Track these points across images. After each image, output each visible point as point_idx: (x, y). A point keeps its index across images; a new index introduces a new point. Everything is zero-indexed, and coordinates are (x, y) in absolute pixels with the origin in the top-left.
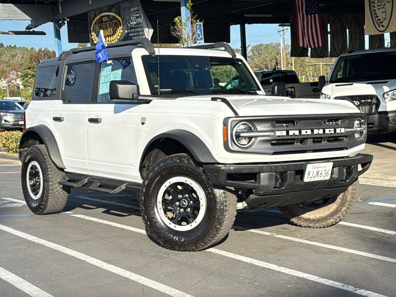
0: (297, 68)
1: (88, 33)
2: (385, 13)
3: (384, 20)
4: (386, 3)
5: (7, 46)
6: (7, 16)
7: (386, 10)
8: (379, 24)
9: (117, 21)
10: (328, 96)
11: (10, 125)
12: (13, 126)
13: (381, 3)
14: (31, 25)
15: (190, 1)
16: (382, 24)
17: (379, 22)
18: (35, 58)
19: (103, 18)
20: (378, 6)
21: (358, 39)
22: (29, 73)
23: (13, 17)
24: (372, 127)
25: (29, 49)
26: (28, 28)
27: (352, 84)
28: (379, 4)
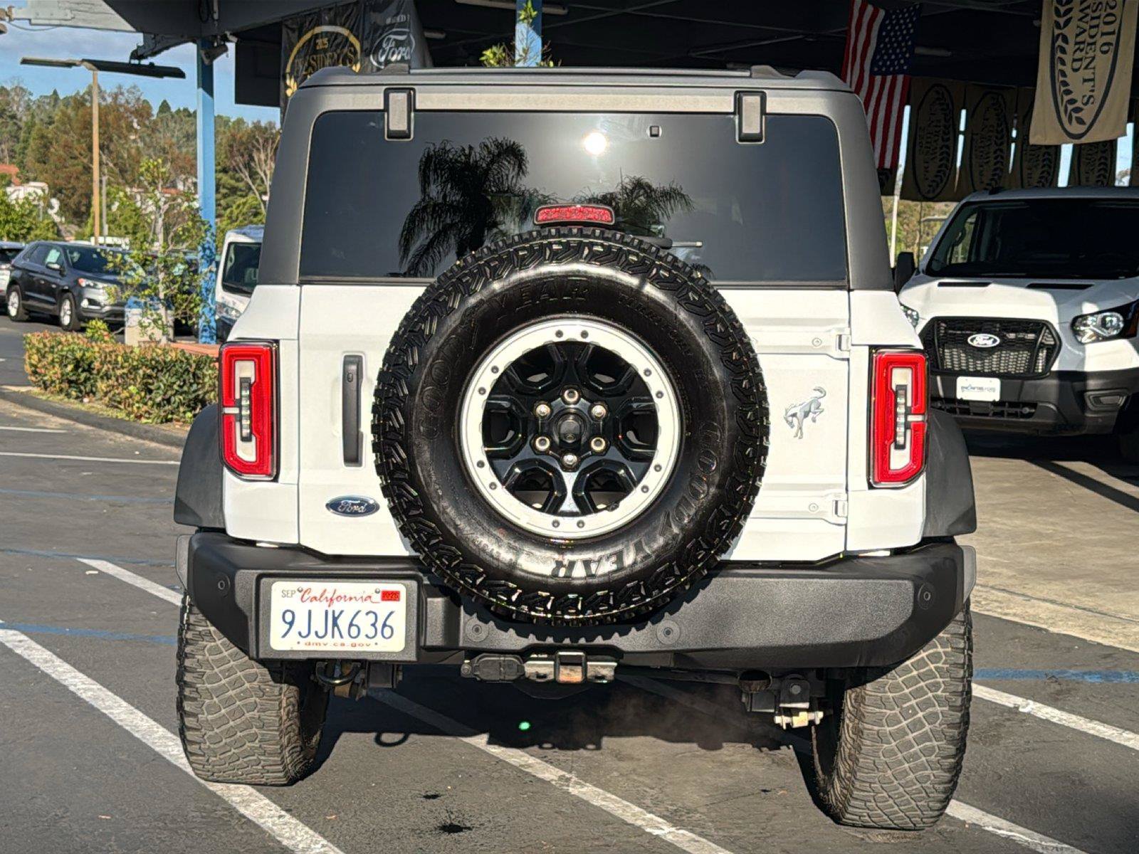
0: (911, 225)
1: (279, 78)
2: (1092, 83)
3: (1086, 104)
4: (1098, 53)
5: (179, 110)
6: (66, 15)
7: (1094, 73)
8: (1070, 114)
9: (350, 51)
10: (914, 313)
11: (102, 313)
12: (108, 316)
13: (1084, 52)
14: (144, 47)
15: (530, 4)
16: (1079, 115)
17: (1070, 107)
18: (240, 145)
19: (317, 41)
20: (1075, 60)
21: (1041, 158)
22: (222, 182)
23: (84, 20)
24: (1030, 415)
25: (232, 120)
26: (135, 55)
27: (985, 285)
28: (1078, 55)
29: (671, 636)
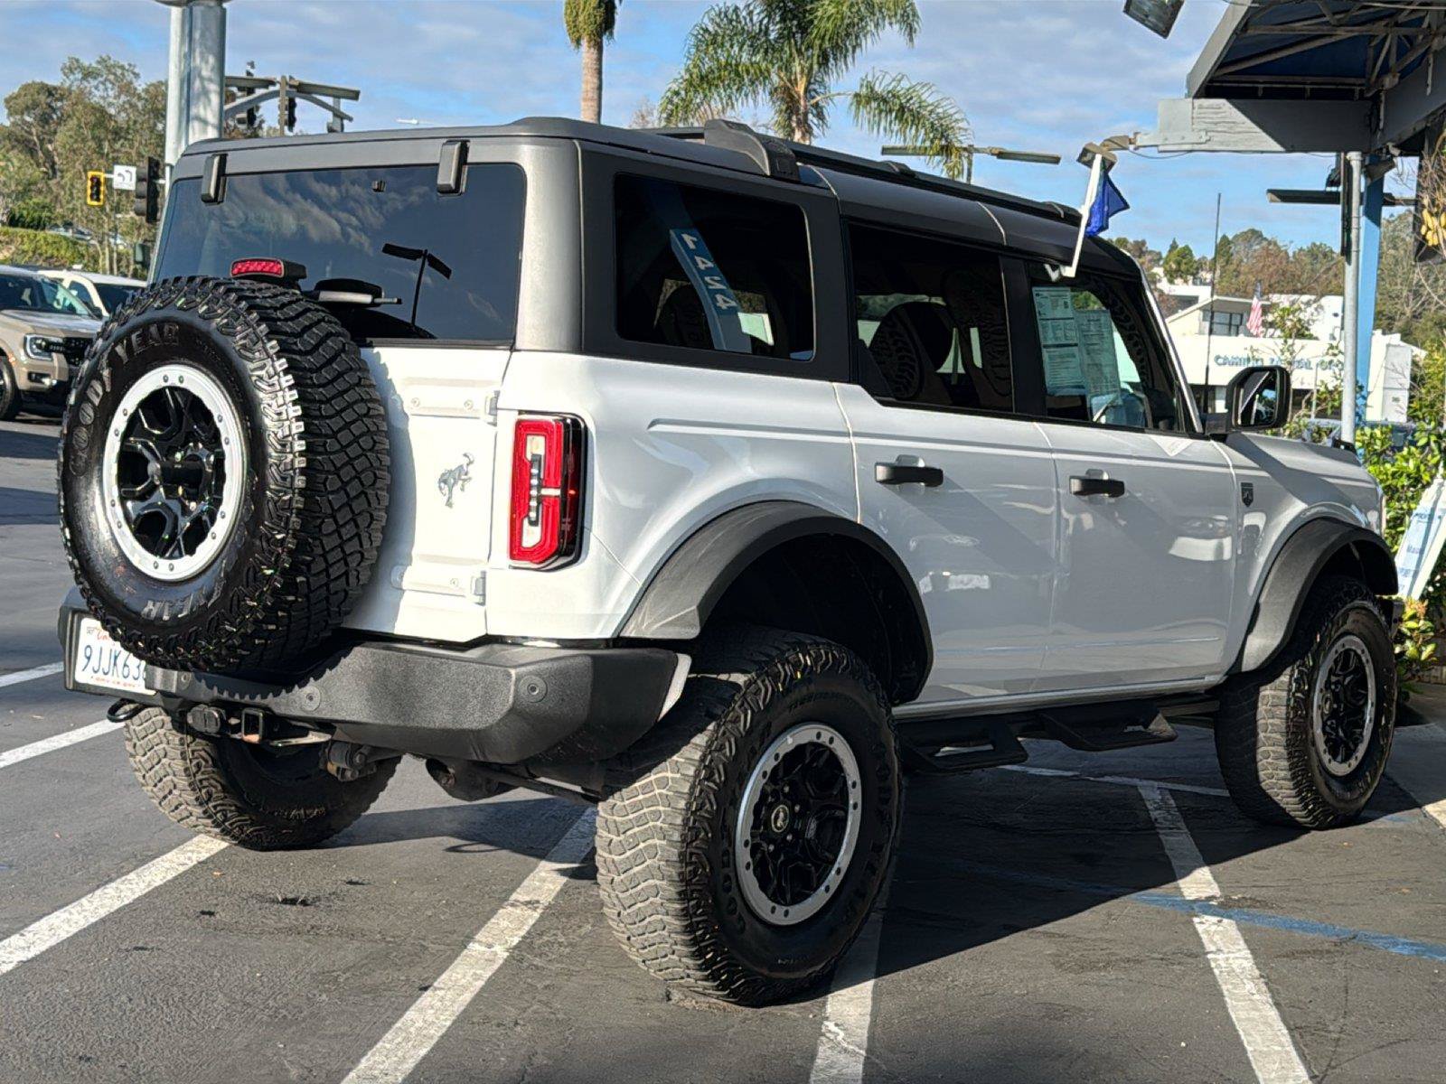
6: (1201, 138)
26: (1329, 181)
29: (308, 701)
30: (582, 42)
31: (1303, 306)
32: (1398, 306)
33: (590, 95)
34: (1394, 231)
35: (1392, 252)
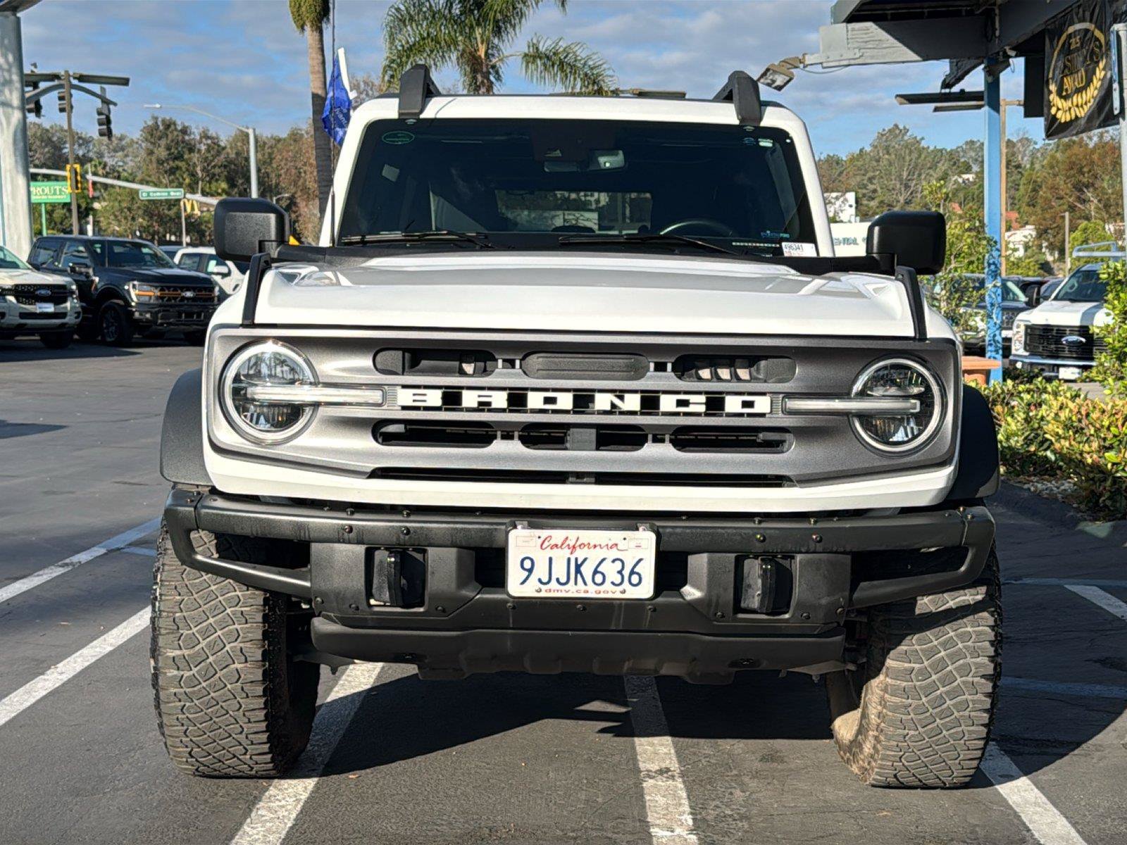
1: (1044, 85)
6: (855, 54)
9: (1097, 46)
14: (950, 74)
19: (1071, 41)
26: (946, 85)
30: (305, 27)
31: (833, 201)
32: (894, 196)
33: (317, 68)
34: (886, 141)
35: (887, 156)
